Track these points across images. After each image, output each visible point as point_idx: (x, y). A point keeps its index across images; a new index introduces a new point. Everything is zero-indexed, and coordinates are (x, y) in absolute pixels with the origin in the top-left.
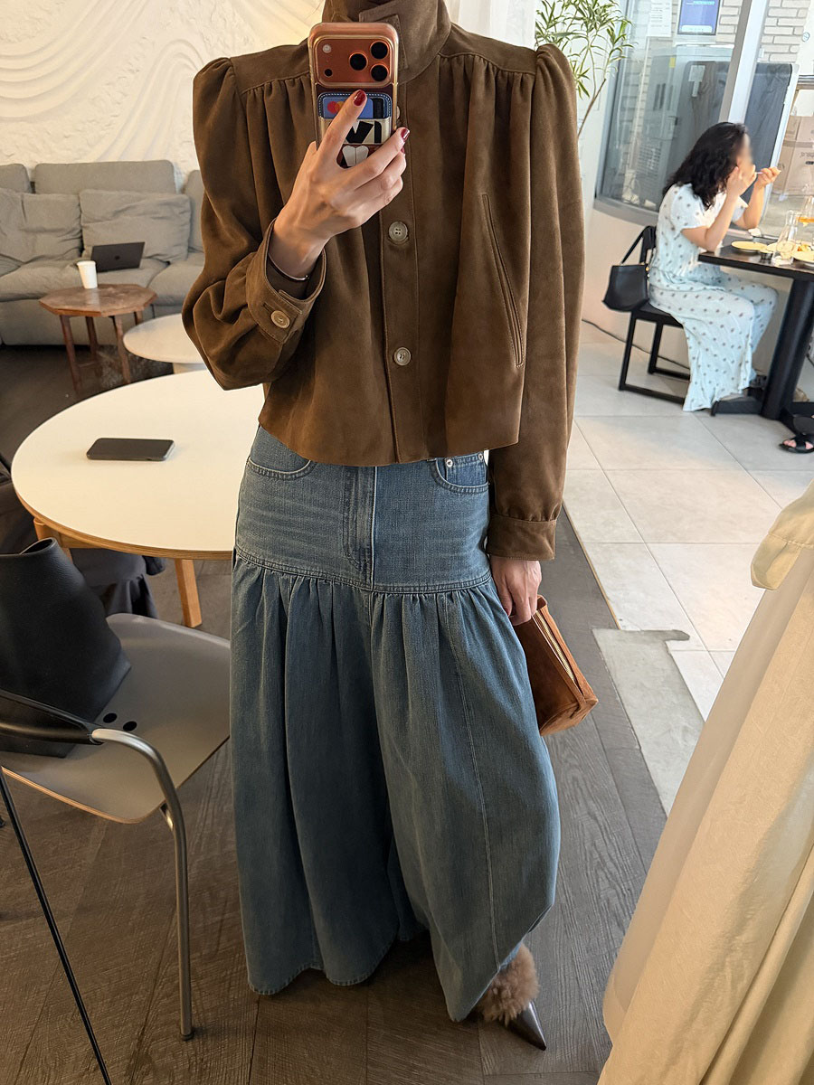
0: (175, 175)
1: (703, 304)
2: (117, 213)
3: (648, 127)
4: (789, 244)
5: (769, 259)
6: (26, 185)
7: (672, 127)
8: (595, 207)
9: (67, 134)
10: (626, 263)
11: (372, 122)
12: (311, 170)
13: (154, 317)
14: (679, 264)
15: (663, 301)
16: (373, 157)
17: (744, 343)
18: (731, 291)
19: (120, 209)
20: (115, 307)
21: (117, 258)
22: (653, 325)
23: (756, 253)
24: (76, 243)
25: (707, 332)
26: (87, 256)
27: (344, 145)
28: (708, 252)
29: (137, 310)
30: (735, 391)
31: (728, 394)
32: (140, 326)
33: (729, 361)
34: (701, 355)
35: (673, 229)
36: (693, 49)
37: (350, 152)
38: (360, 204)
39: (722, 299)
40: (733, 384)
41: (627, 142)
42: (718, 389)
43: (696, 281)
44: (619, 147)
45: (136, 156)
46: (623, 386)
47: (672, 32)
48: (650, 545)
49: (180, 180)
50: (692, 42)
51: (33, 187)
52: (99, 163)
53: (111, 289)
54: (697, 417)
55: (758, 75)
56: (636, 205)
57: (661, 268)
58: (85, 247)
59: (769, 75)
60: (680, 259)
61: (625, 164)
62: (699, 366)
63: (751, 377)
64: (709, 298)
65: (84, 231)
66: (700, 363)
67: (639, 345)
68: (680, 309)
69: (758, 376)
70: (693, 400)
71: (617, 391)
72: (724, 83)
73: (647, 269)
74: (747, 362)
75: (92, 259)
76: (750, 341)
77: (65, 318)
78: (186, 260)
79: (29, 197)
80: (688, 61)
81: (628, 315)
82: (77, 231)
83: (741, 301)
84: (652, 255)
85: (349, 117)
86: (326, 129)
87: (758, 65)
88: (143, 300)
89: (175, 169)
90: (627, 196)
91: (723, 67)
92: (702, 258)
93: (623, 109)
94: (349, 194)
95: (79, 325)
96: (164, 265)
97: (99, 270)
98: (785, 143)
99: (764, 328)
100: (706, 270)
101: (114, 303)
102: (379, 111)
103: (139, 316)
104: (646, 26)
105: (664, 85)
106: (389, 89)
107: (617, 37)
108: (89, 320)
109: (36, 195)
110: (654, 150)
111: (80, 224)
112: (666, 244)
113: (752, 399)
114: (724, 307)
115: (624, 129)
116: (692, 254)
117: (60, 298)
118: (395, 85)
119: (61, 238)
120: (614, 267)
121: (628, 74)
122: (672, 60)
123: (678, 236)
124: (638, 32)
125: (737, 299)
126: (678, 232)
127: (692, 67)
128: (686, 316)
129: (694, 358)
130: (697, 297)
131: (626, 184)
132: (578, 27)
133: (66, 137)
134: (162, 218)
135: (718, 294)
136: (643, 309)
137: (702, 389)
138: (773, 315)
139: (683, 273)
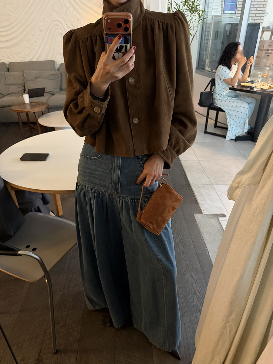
0: (56, 65)
1: (231, 104)
2: (36, 78)
3: (213, 45)
4: (259, 83)
5: (253, 89)
6: (6, 69)
7: (221, 45)
8: (196, 72)
9: (19, 52)
10: (206, 91)
11: (124, 45)
12: (104, 61)
13: (49, 112)
14: (223, 91)
15: (219, 103)
16: (124, 57)
17: (245, 117)
18: (241, 99)
19: (37, 76)
20: (35, 109)
21: (36, 93)
22: (215, 112)
23: (249, 87)
24: (23, 88)
25: (233, 113)
26: (26, 92)
27: (115, 53)
28: (233, 87)
29: (42, 110)
30: (243, 133)
31: (240, 134)
32: (44, 115)
33: (241, 123)
34: (231, 121)
35: (221, 79)
36: (228, 19)
37: (116, 55)
38: (120, 72)
39: (238, 102)
40: (242, 130)
41: (206, 50)
42: (237, 132)
43: (229, 96)
44: (204, 52)
45: (42, 59)
46: (206, 132)
47: (222, 13)
48: (213, 185)
49: (57, 66)
50: (227, 17)
51: (8, 70)
52: (30, 62)
53: (34, 103)
54: (231, 142)
55: (248, 27)
56: (210, 71)
57: (217, 92)
58: (26, 89)
59: (253, 27)
60: (223, 89)
61: (205, 58)
62: (231, 125)
63: (248, 128)
64: (233, 102)
65: (25, 84)
66: (231, 124)
67: (211, 118)
68: (224, 106)
69: (251, 128)
70: (229, 136)
71: (204, 134)
72: (237, 30)
73: (213, 93)
74: (247, 123)
75: (28, 94)
76: (247, 116)
77: (19, 113)
78: (59, 93)
79: (7, 73)
80: (225, 23)
81: (207, 108)
82: (23, 84)
83: (244, 102)
84: (214, 88)
85: (116, 43)
86: (109, 48)
87: (248, 24)
88: (44, 107)
89: (55, 63)
90: (207, 68)
91: (237, 25)
92: (230, 89)
93: (205, 39)
94: (117, 69)
95: (24, 116)
96: (52, 95)
97: (30, 97)
98: (259, 49)
99: (252, 111)
100: (232, 93)
101: (35, 108)
102: (126, 42)
103: (43, 112)
104: (212, 12)
105: (218, 31)
106: (129, 34)
107: (201, 16)
108: (27, 114)
109: (9, 73)
110: (215, 53)
111: (24, 82)
112: (218, 84)
113: (249, 135)
114: (238, 105)
115: (205, 46)
116: (227, 87)
117: (17, 107)
118: (132, 33)
119: (18, 87)
120: (201, 92)
121: (206, 28)
122: (220, 23)
123: (222, 82)
124: (209, 14)
125: (243, 102)
126: (222, 80)
127: (227, 25)
128: (226, 108)
129: (229, 122)
130: (229, 102)
131: (206, 64)
132: (188, 13)
133: (19, 53)
134: (52, 79)
135: (236, 101)
136: (212, 106)
137: (232, 133)
138: (255, 107)
139: (224, 94)
